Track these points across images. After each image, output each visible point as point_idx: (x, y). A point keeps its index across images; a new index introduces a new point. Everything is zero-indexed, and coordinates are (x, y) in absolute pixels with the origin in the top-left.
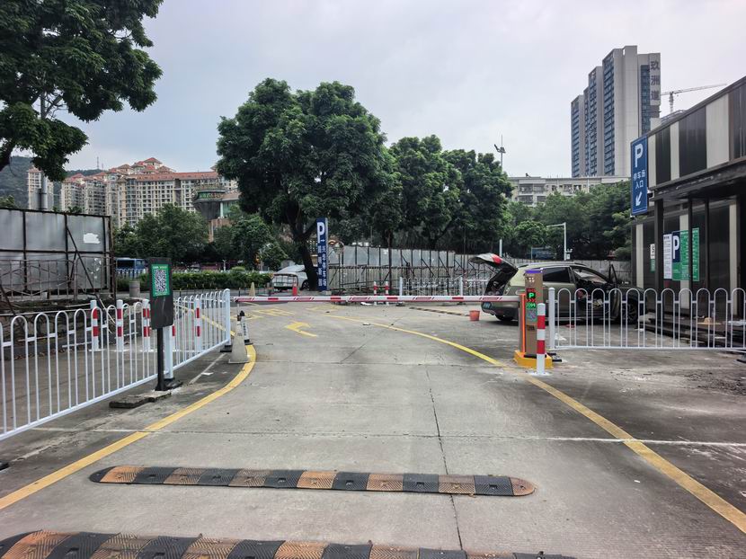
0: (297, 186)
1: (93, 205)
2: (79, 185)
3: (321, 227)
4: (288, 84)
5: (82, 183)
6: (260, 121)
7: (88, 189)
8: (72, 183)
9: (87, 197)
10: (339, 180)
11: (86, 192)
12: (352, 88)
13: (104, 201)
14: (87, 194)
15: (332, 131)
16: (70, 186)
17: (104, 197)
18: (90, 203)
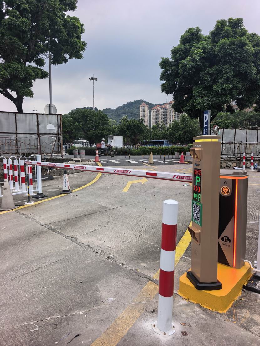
0: (198, 92)
1: (162, 118)
2: (158, 110)
3: (206, 117)
4: (200, 29)
5: (159, 109)
6: (181, 55)
7: (161, 111)
8: (155, 110)
9: (160, 115)
10: (222, 84)
11: (160, 113)
12: (241, 20)
13: (167, 116)
14: (160, 114)
15: (219, 51)
16: (154, 111)
17: (167, 114)
18: (161, 117)
